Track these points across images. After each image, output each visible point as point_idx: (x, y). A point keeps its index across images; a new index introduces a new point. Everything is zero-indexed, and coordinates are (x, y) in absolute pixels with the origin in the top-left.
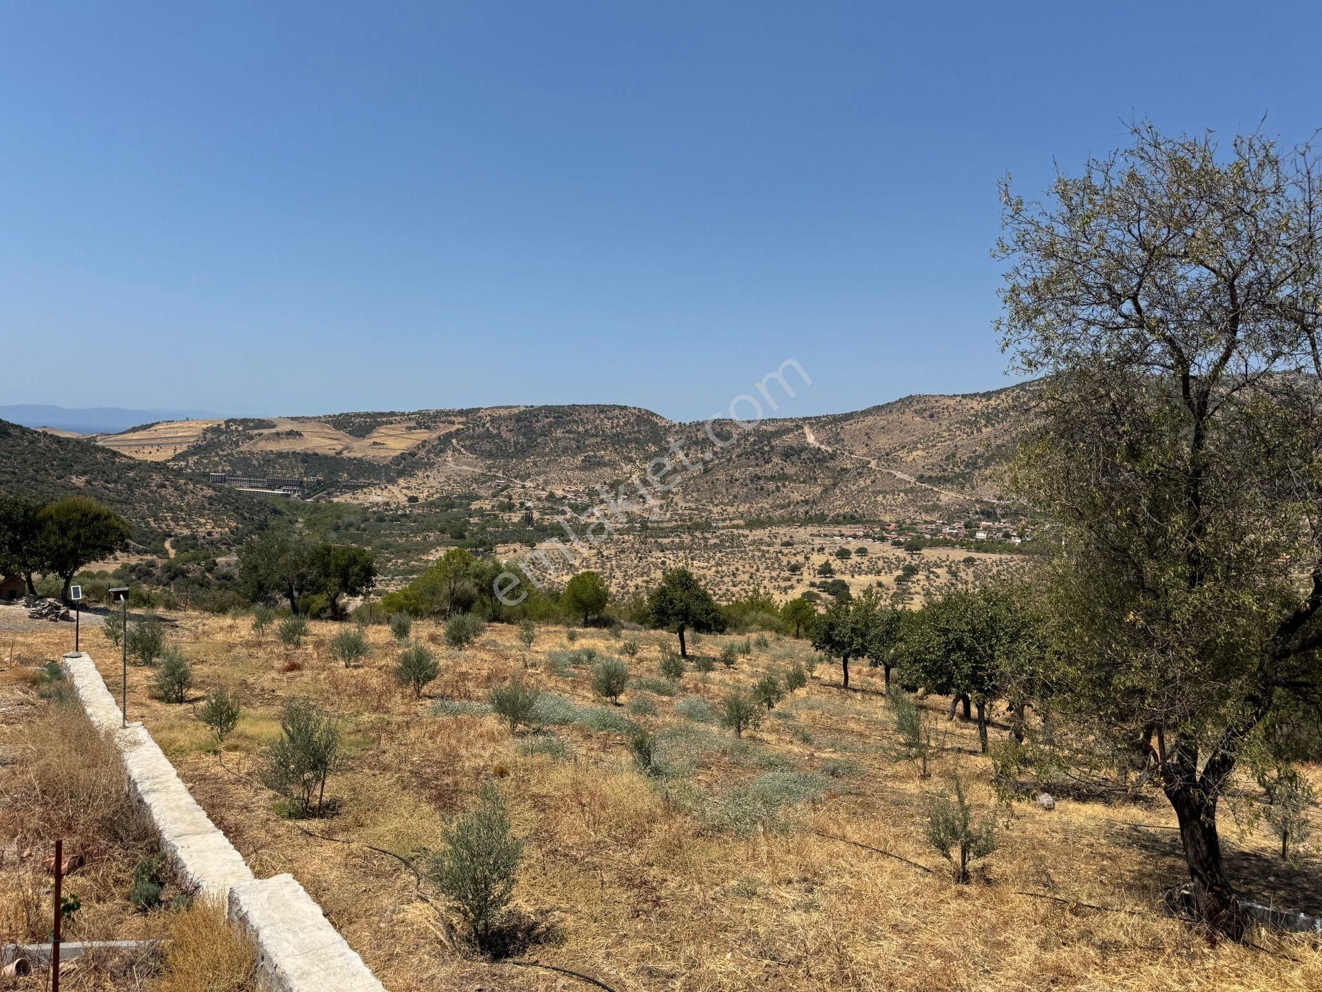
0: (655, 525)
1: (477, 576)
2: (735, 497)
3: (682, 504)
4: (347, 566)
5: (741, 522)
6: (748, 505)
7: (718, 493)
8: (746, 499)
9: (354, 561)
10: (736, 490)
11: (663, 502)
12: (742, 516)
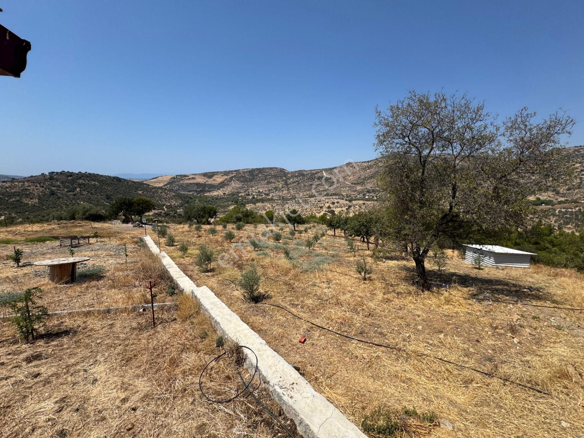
0: (286, 198)
1: (242, 213)
3: (292, 192)
4: (210, 211)
6: (309, 192)
7: (302, 189)
9: (211, 210)
10: (306, 188)
12: (308, 195)
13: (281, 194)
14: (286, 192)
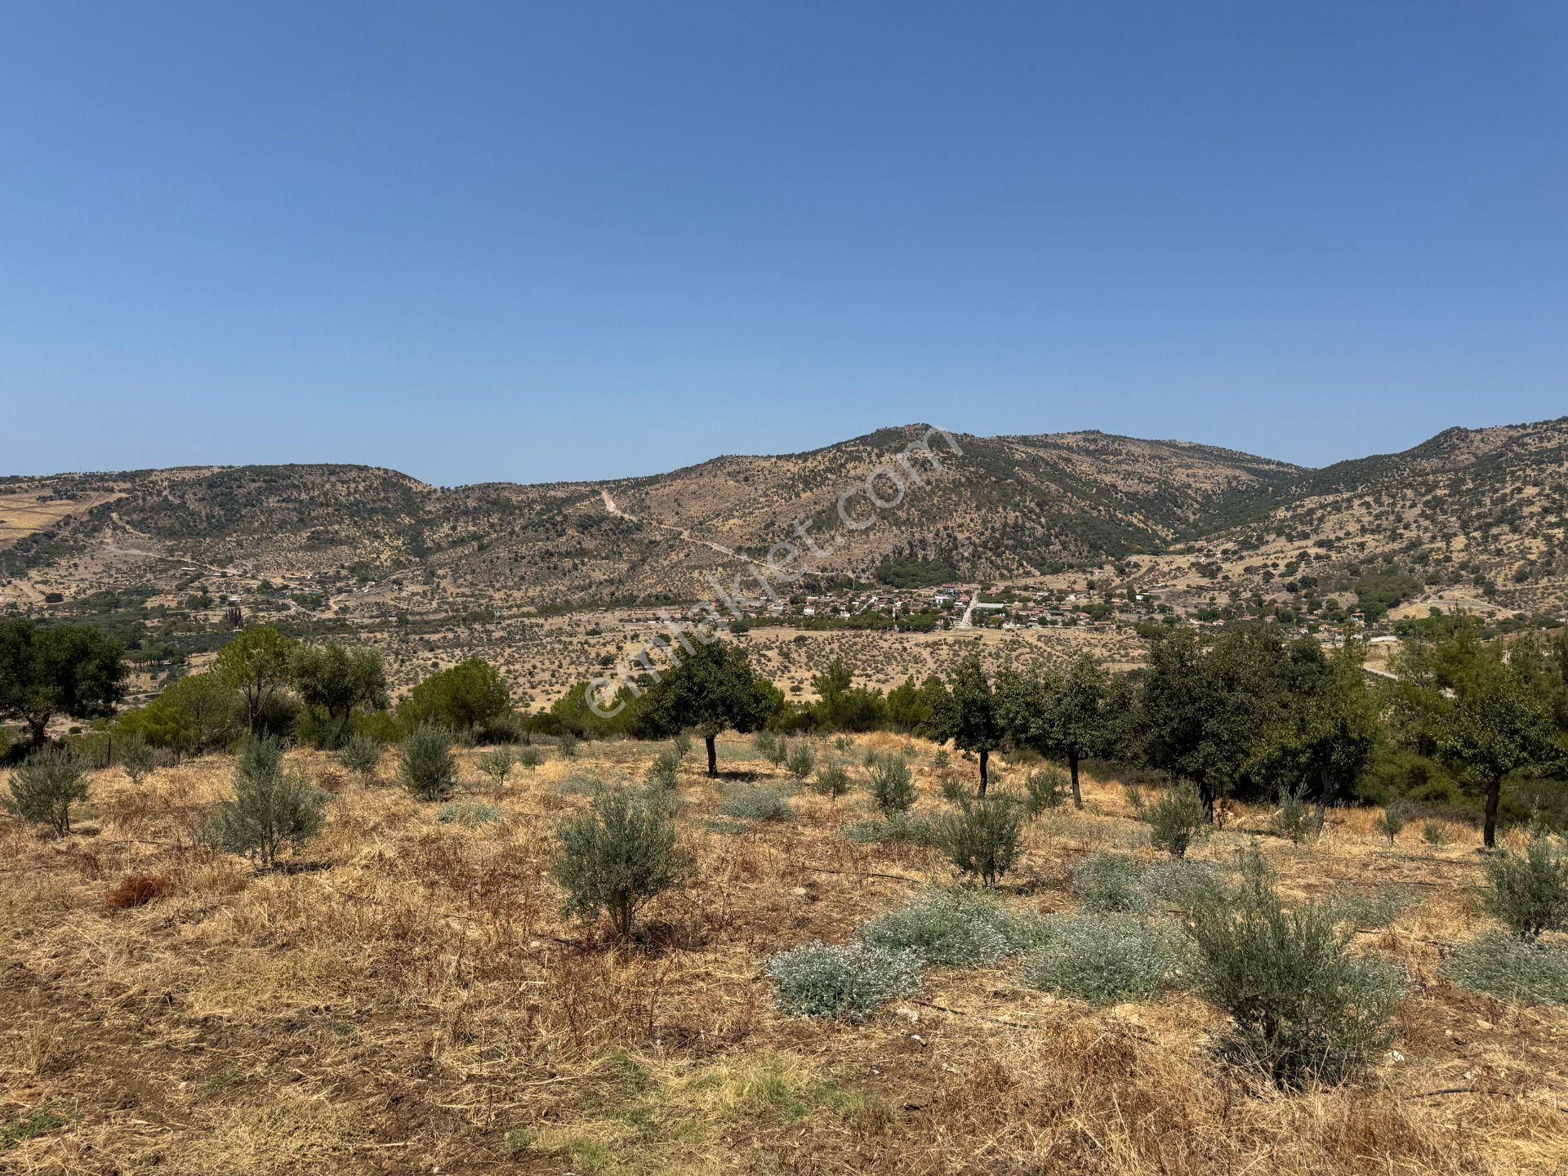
0: (418, 617)
2: (522, 578)
3: (451, 589)
5: (532, 609)
6: (539, 588)
7: (500, 574)
8: (536, 581)
10: (523, 570)
11: (426, 588)
12: (532, 602)
13: (388, 598)
14: (419, 589)
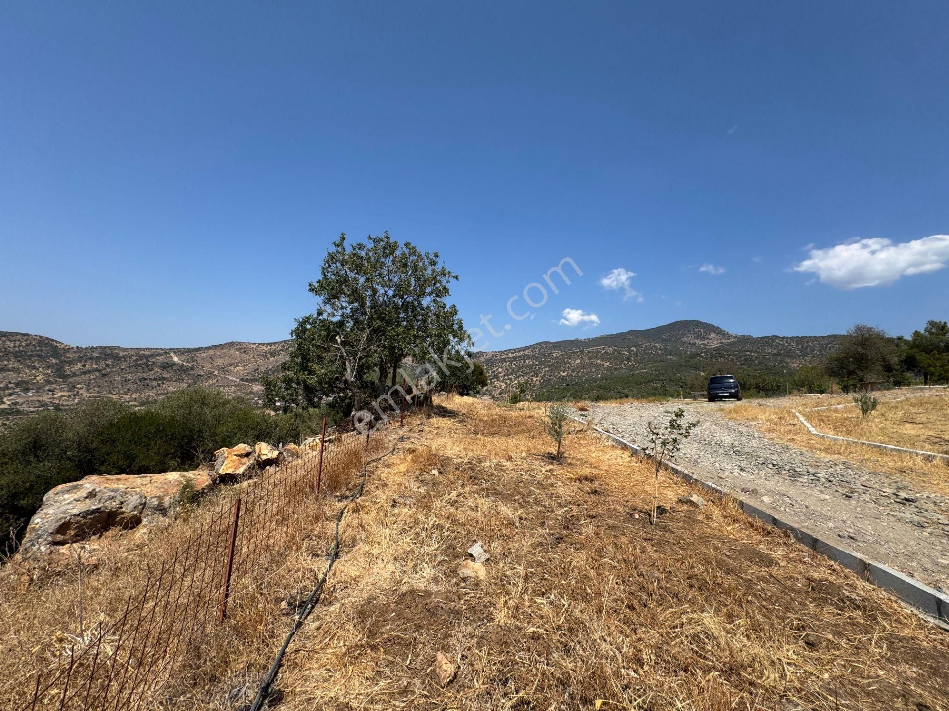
0: (67, 407)
2: (129, 389)
3: (86, 394)
5: (136, 403)
6: (138, 394)
7: (116, 387)
8: (136, 391)
10: (129, 386)
11: (70, 393)
12: (135, 400)
13: (46, 398)
14: (66, 394)
